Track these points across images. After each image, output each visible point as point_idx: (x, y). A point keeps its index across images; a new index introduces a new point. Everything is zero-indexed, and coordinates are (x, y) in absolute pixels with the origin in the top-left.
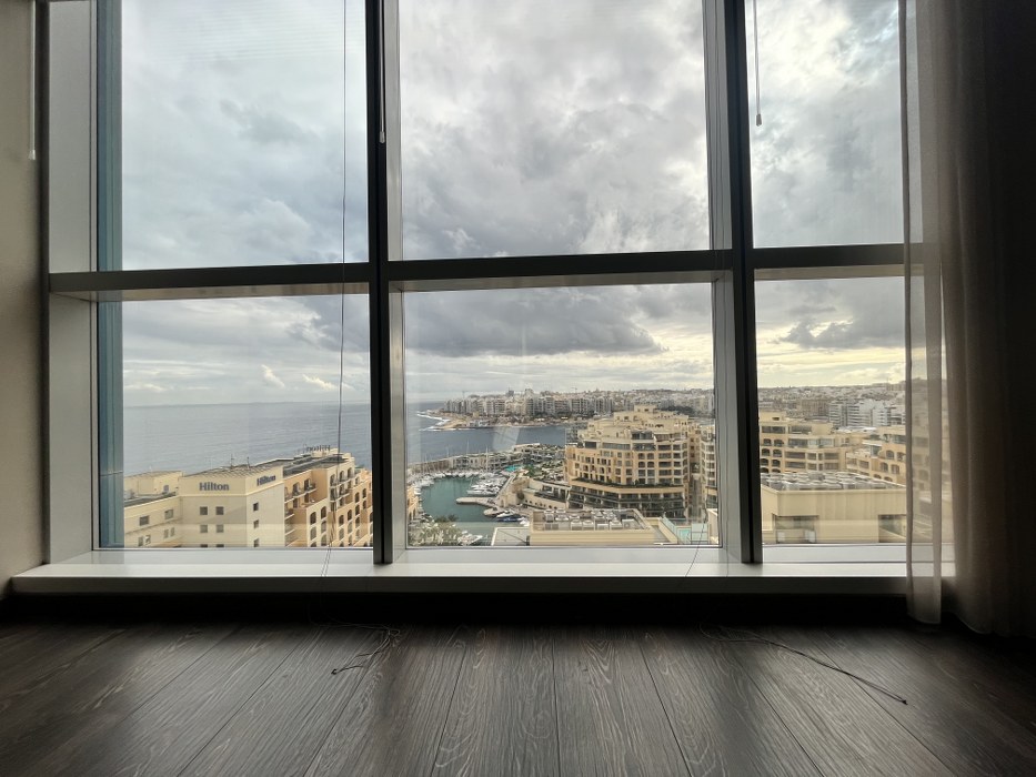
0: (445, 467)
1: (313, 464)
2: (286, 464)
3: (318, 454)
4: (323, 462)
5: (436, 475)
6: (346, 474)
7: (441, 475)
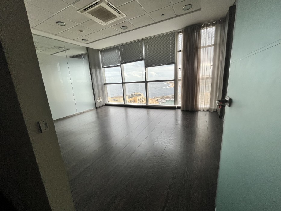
0: (169, 98)
1: (135, 96)
2: (129, 96)
3: (136, 94)
4: (137, 96)
5: (167, 100)
6: (142, 98)
7: (168, 100)
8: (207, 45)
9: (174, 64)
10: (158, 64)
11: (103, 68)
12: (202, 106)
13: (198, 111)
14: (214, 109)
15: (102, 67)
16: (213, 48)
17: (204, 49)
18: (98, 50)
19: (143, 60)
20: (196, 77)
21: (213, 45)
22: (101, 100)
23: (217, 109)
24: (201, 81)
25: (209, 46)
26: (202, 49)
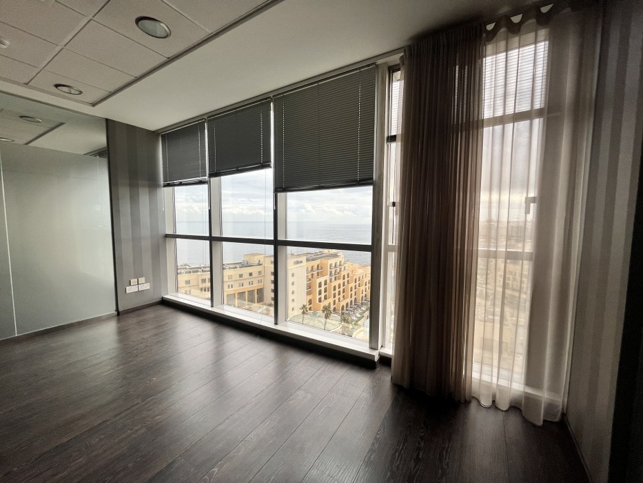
1: (323, 257)
6: (338, 264)
8: (510, 111)
9: (371, 187)
10: (316, 183)
11: (165, 186)
12: (486, 378)
13: (467, 403)
14: (551, 407)
15: (162, 183)
16: (538, 123)
17: (498, 128)
18: (154, 132)
19: (269, 166)
20: (457, 247)
21: (540, 113)
22: (146, 287)
23: (564, 415)
24: (481, 263)
25: (518, 117)
26: (487, 131)
